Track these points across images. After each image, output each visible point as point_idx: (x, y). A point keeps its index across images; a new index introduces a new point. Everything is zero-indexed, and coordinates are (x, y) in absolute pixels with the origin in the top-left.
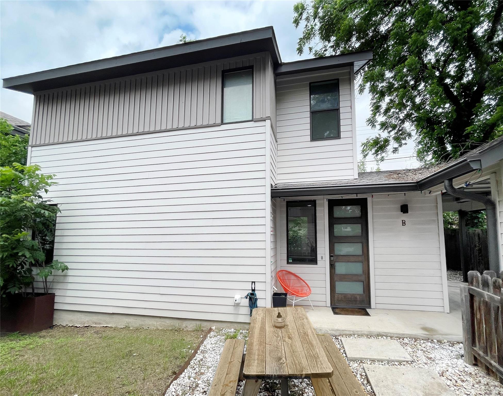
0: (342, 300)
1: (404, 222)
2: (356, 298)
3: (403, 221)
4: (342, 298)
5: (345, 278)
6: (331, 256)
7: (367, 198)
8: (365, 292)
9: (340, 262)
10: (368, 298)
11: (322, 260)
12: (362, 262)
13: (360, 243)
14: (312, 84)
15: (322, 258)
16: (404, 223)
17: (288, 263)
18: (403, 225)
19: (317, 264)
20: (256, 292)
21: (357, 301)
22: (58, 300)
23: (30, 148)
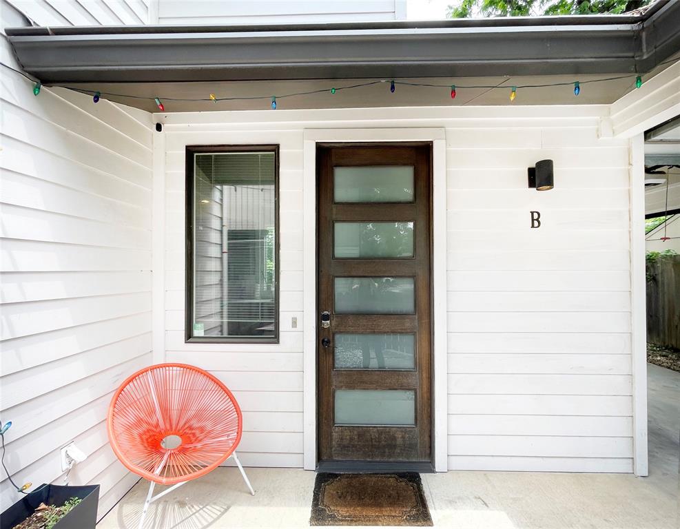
0: (353, 446)
1: (536, 216)
2: (394, 438)
3: (532, 213)
4: (351, 439)
5: (363, 379)
6: (320, 317)
7: (431, 142)
8: (418, 422)
9: (348, 333)
10: (427, 438)
11: (294, 329)
12: (414, 334)
13: (409, 277)
15: (294, 323)
16: (535, 221)
17: (191, 340)
18: (533, 226)
19: (278, 342)
21: (395, 446)
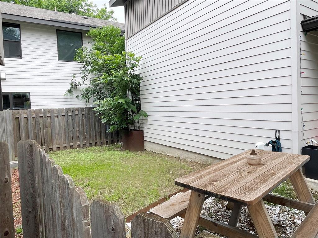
20: (281, 141)
22: (145, 134)
23: (126, 41)
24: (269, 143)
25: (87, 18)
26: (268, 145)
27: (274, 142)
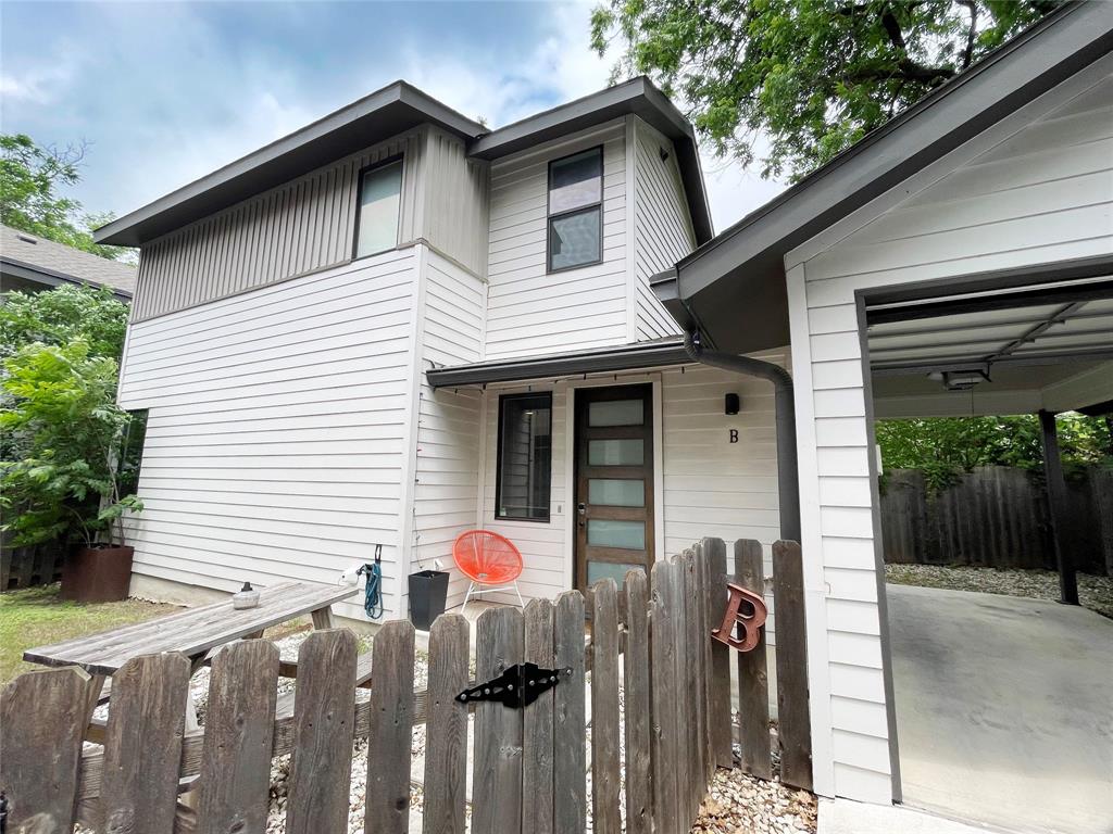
1: (734, 433)
3: (731, 431)
5: (607, 554)
6: (578, 507)
7: (651, 384)
9: (597, 519)
11: (559, 514)
12: (644, 523)
13: (642, 480)
14: (554, 165)
15: (559, 509)
16: (734, 437)
17: (497, 516)
18: (732, 441)
19: (549, 522)
20: (382, 565)
22: (136, 557)
23: (129, 326)
24: (361, 570)
25: (34, 243)
26: (360, 573)
27: (369, 567)
